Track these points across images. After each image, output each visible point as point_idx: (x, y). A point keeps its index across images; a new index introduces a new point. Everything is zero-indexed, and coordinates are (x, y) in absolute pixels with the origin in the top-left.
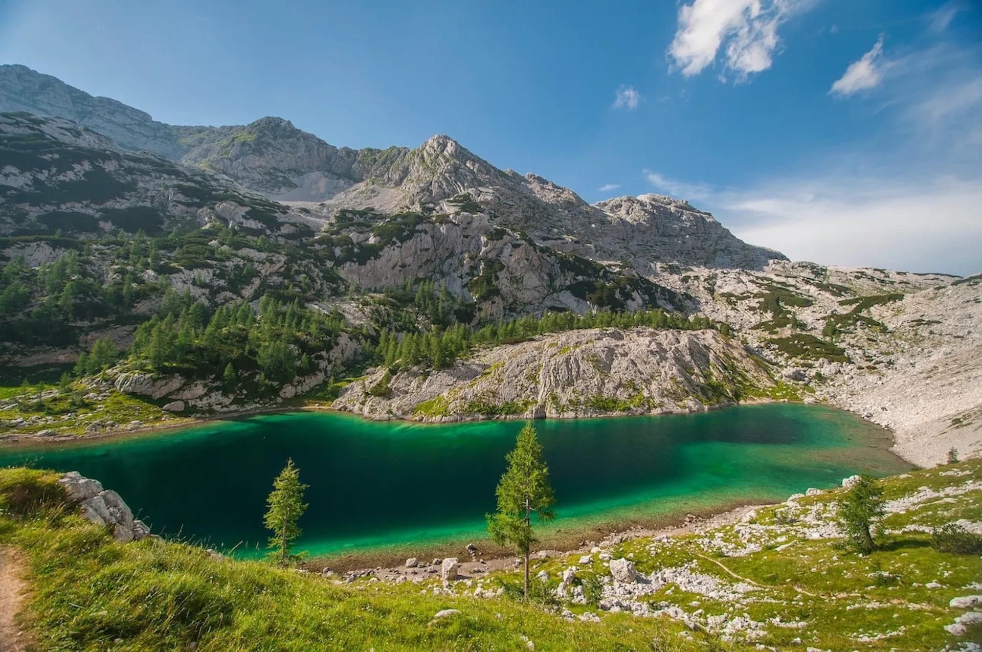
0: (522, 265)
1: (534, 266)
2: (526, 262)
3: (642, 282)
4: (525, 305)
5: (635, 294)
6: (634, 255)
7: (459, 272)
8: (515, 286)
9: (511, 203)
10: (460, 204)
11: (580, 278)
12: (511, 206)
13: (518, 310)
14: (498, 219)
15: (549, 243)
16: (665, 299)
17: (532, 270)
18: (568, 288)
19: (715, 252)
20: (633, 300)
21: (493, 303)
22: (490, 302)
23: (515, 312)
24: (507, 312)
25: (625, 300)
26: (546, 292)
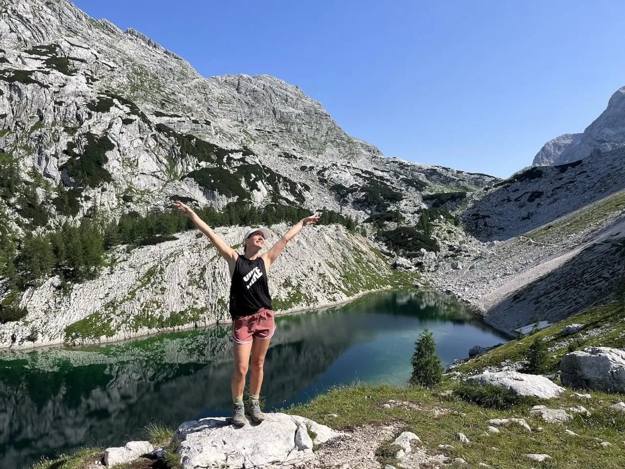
0: (135, 145)
1: (150, 147)
2: (140, 141)
3: (266, 171)
4: (142, 193)
5: (259, 184)
6: (254, 140)
7: (53, 148)
8: (129, 170)
9: (112, 64)
10: (45, 58)
11: (203, 164)
12: (113, 69)
13: (135, 199)
14: (97, 83)
15: (163, 120)
16: (287, 190)
17: (147, 151)
18: (191, 175)
19: (325, 143)
20: (259, 190)
21: (104, 190)
22: (100, 189)
23: (132, 201)
24: (122, 201)
25: (251, 190)
26: (166, 178)
